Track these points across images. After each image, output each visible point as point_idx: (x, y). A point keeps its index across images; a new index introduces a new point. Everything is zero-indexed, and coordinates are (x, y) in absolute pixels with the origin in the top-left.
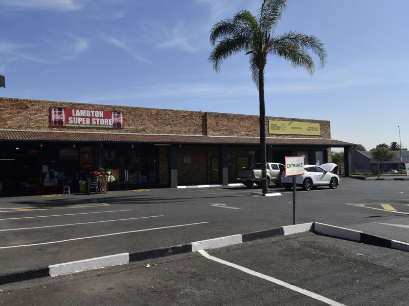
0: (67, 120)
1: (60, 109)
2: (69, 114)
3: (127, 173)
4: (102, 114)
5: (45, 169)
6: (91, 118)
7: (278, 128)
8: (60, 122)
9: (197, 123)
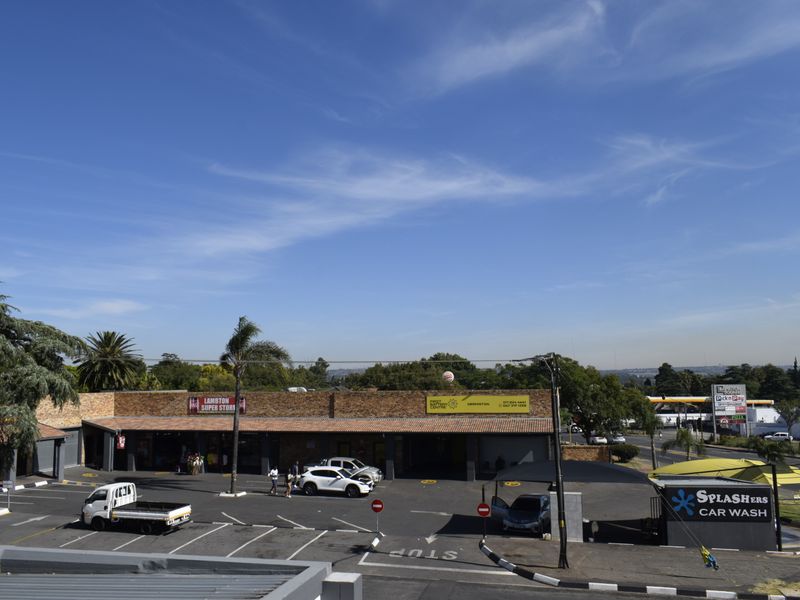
0: (200, 407)
1: (196, 399)
2: (202, 402)
3: (225, 458)
4: (227, 401)
5: (184, 448)
6: (218, 405)
7: (443, 406)
8: (195, 409)
9: (322, 404)
